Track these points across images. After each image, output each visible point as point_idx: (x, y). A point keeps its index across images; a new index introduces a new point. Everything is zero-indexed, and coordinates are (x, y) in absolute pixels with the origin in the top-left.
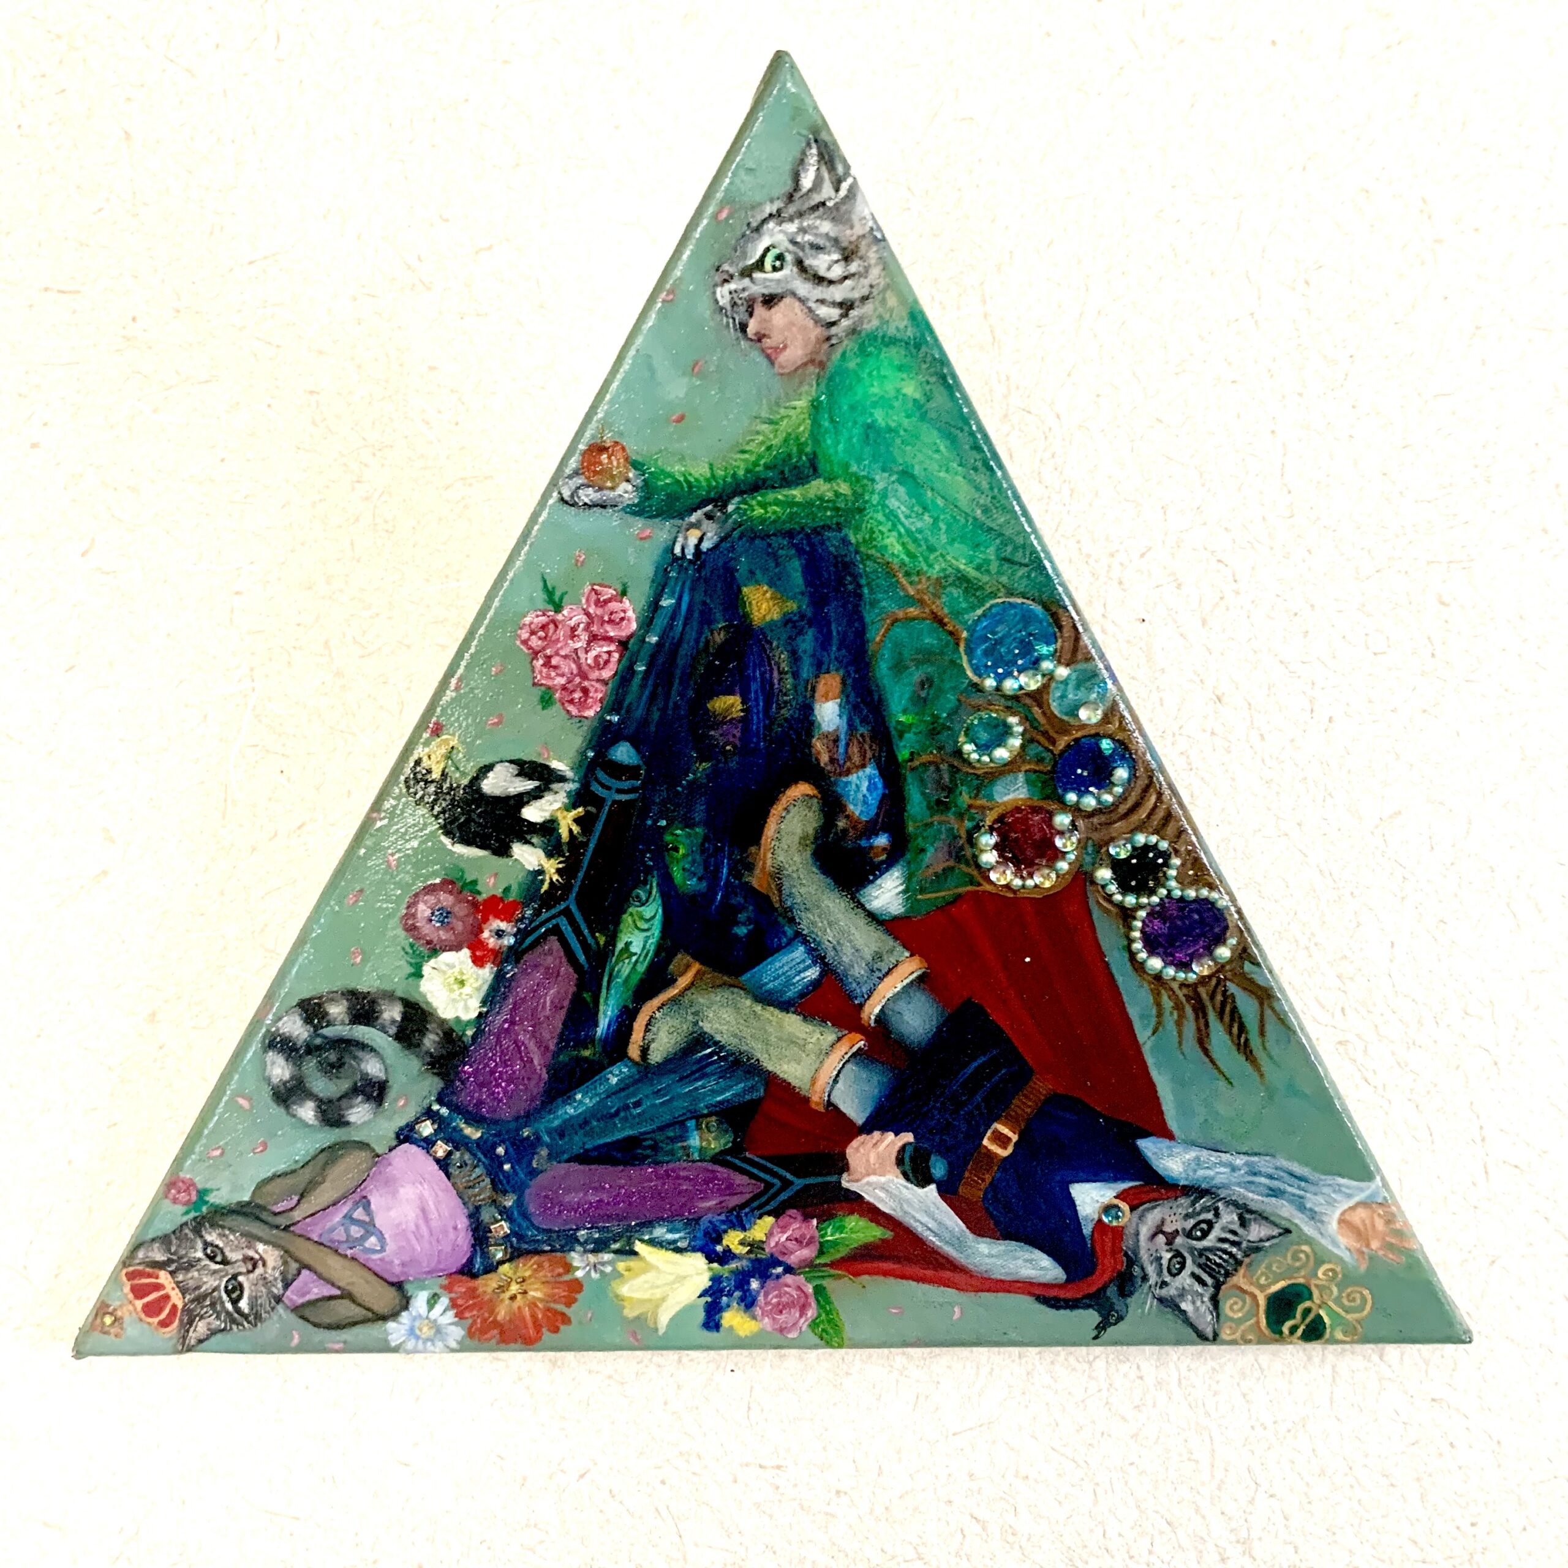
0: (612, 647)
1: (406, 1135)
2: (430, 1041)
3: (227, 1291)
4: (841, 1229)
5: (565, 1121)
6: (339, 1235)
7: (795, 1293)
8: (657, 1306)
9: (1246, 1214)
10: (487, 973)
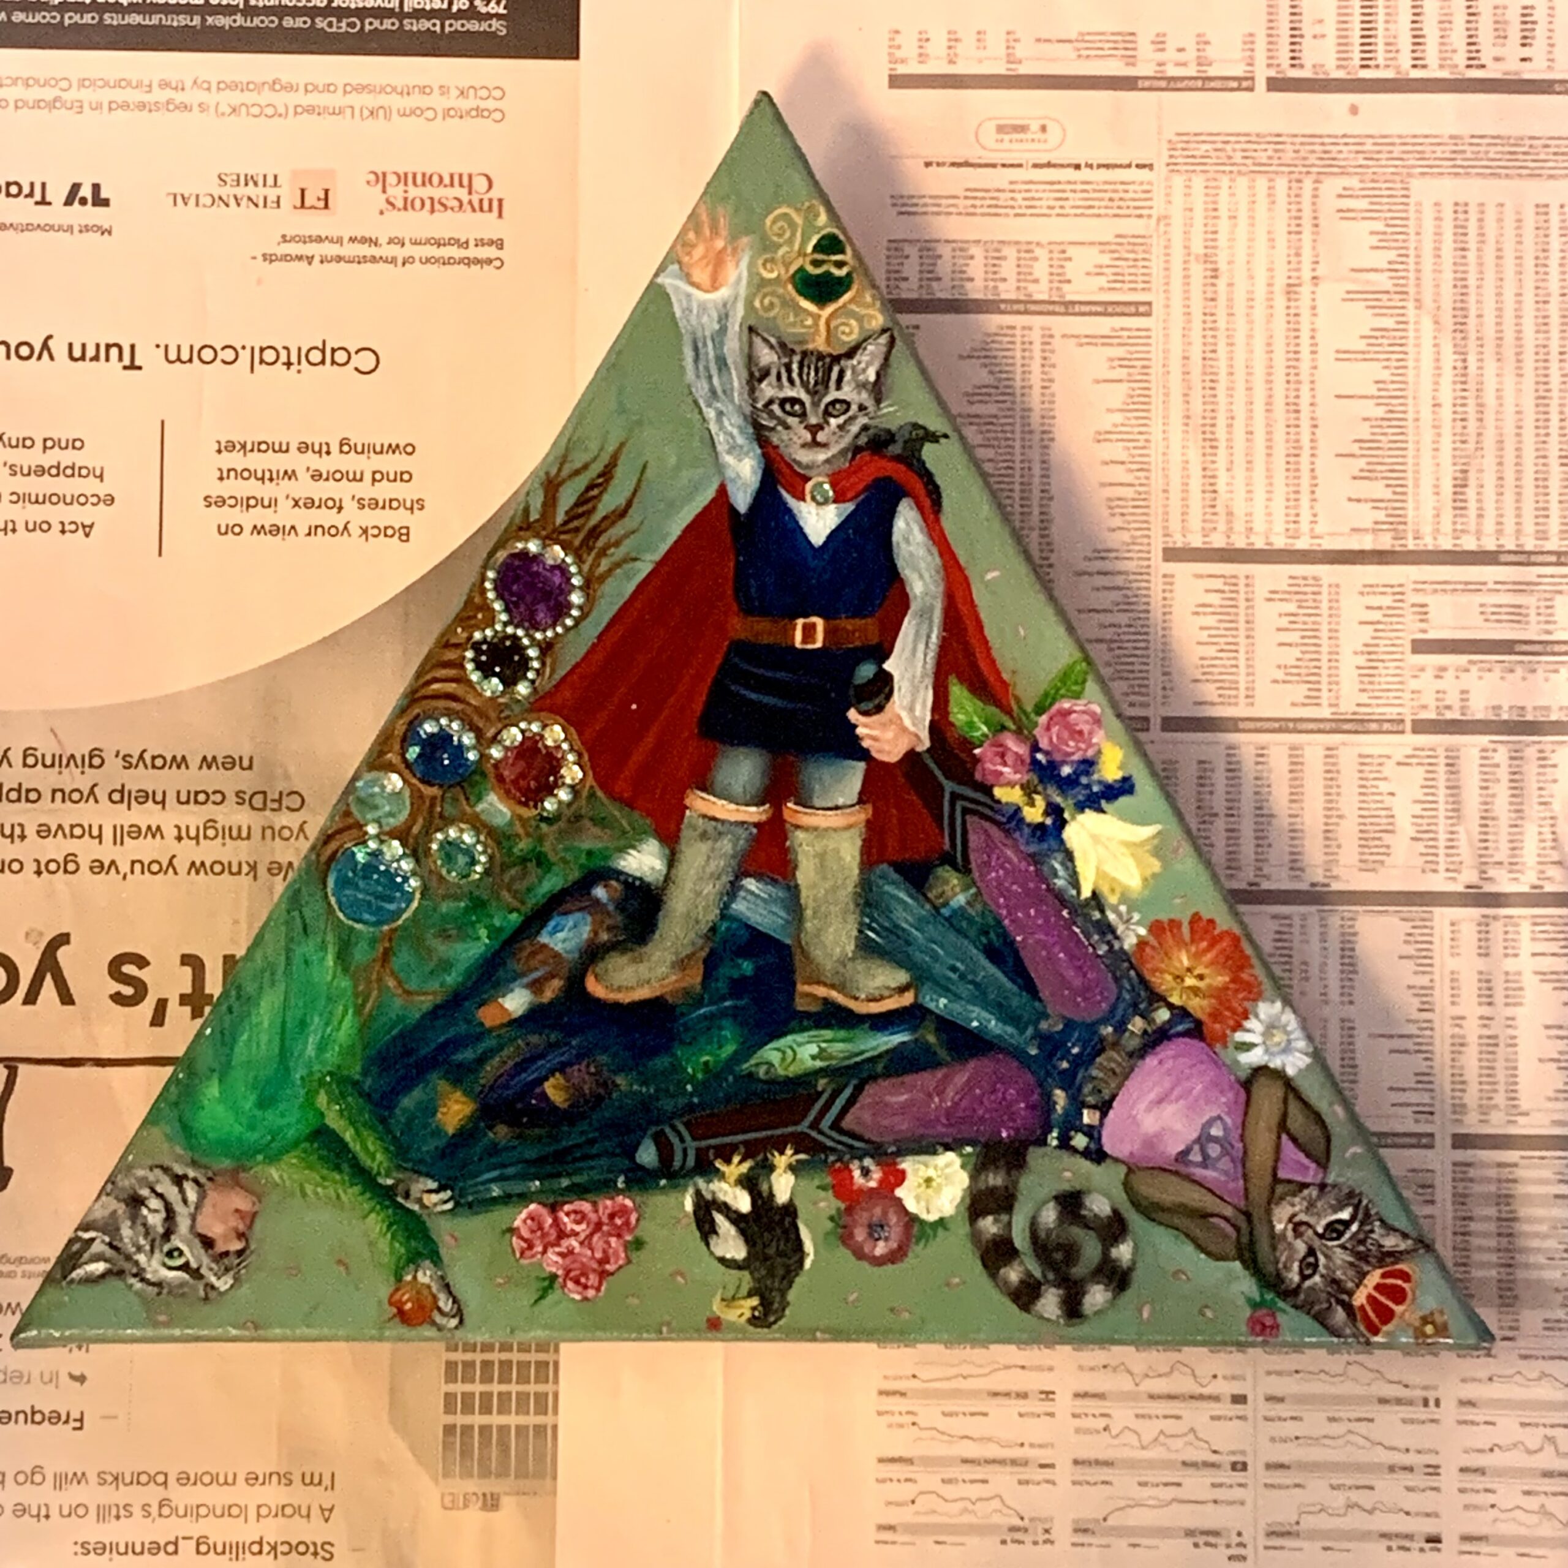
0: (561, 1215)
1: (1097, 1155)
2: (995, 1179)
3: (1340, 1235)
4: (971, 725)
5: (1005, 1023)
6: (1225, 1164)
7: (1055, 729)
8: (1135, 844)
9: (756, 376)
10: (907, 1164)
